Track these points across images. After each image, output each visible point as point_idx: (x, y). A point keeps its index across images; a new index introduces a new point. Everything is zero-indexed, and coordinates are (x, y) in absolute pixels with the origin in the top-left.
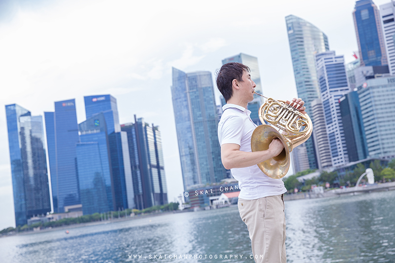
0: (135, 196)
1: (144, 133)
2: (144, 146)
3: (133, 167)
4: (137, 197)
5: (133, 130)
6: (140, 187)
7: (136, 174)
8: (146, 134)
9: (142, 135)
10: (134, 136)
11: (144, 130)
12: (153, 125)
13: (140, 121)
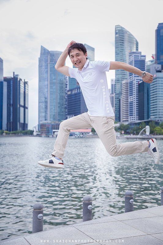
0: (7, 123)
1: (18, 84)
2: (17, 92)
3: (9, 105)
4: (9, 123)
5: (12, 81)
6: (11, 118)
7: (10, 109)
8: (20, 85)
9: (17, 85)
10: (12, 86)
11: (18, 82)
12: (24, 80)
13: (17, 76)
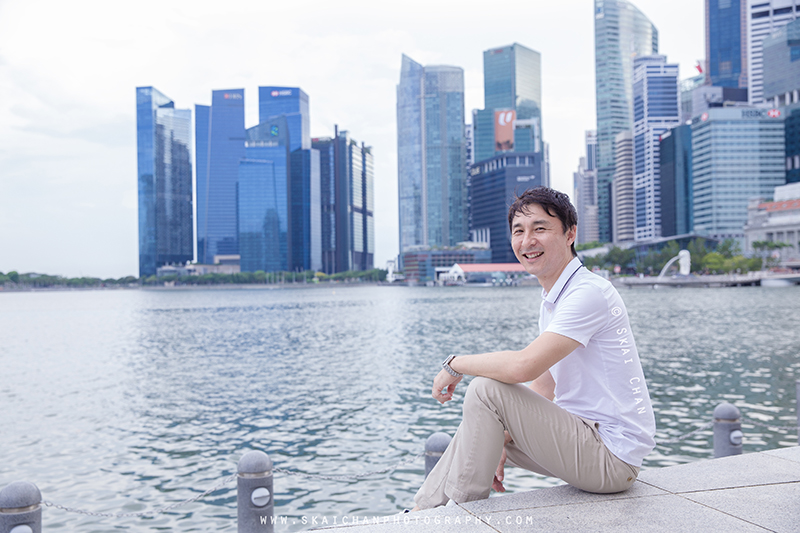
0: (323, 253)
1: (348, 155)
2: (345, 175)
3: (325, 207)
4: (326, 254)
5: (331, 148)
6: (333, 240)
7: (329, 218)
8: (351, 158)
9: (344, 158)
10: (332, 159)
11: (347, 150)
12: (363, 144)
13: (343, 136)
